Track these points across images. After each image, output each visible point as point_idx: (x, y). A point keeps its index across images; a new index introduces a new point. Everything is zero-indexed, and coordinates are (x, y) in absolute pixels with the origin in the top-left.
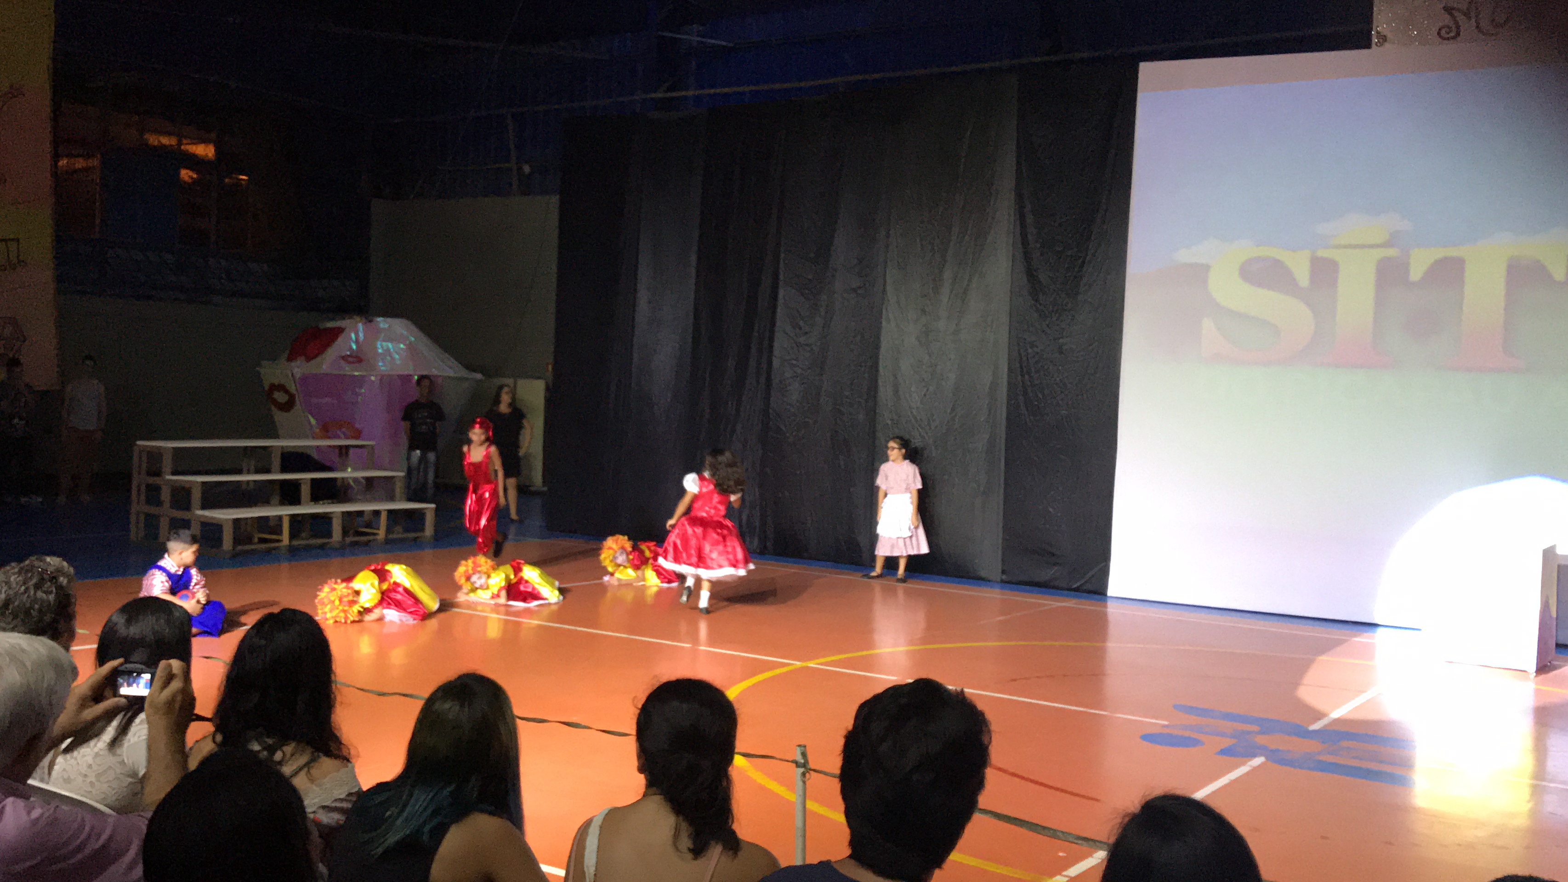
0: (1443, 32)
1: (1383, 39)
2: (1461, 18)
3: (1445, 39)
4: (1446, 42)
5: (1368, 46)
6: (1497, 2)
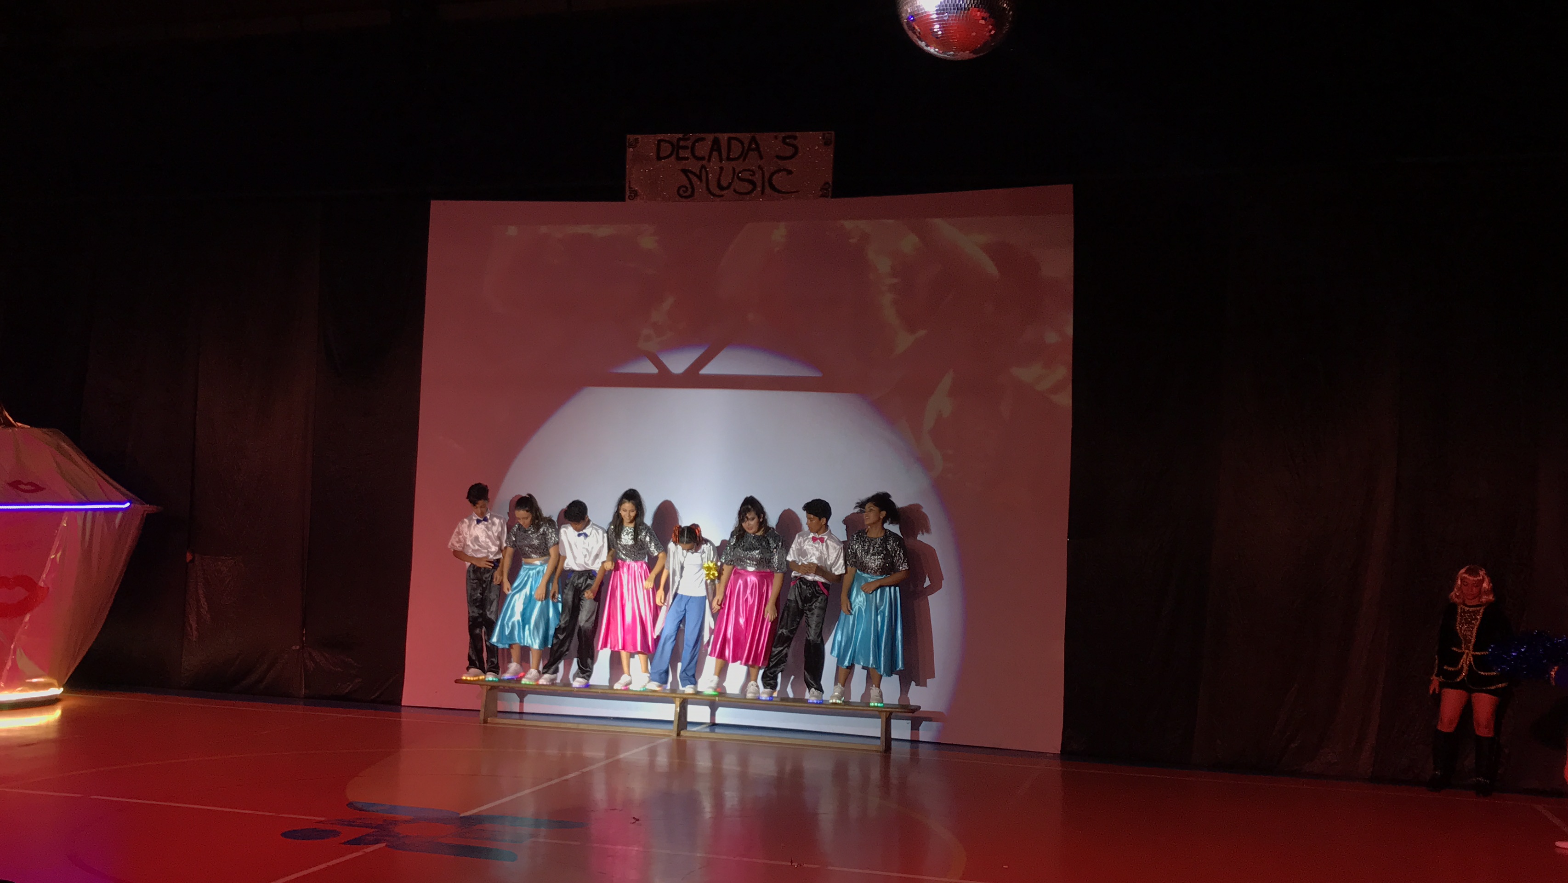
0: (681, 192)
1: (635, 195)
2: (694, 179)
3: (681, 196)
4: (684, 200)
5: (623, 200)
6: (721, 169)
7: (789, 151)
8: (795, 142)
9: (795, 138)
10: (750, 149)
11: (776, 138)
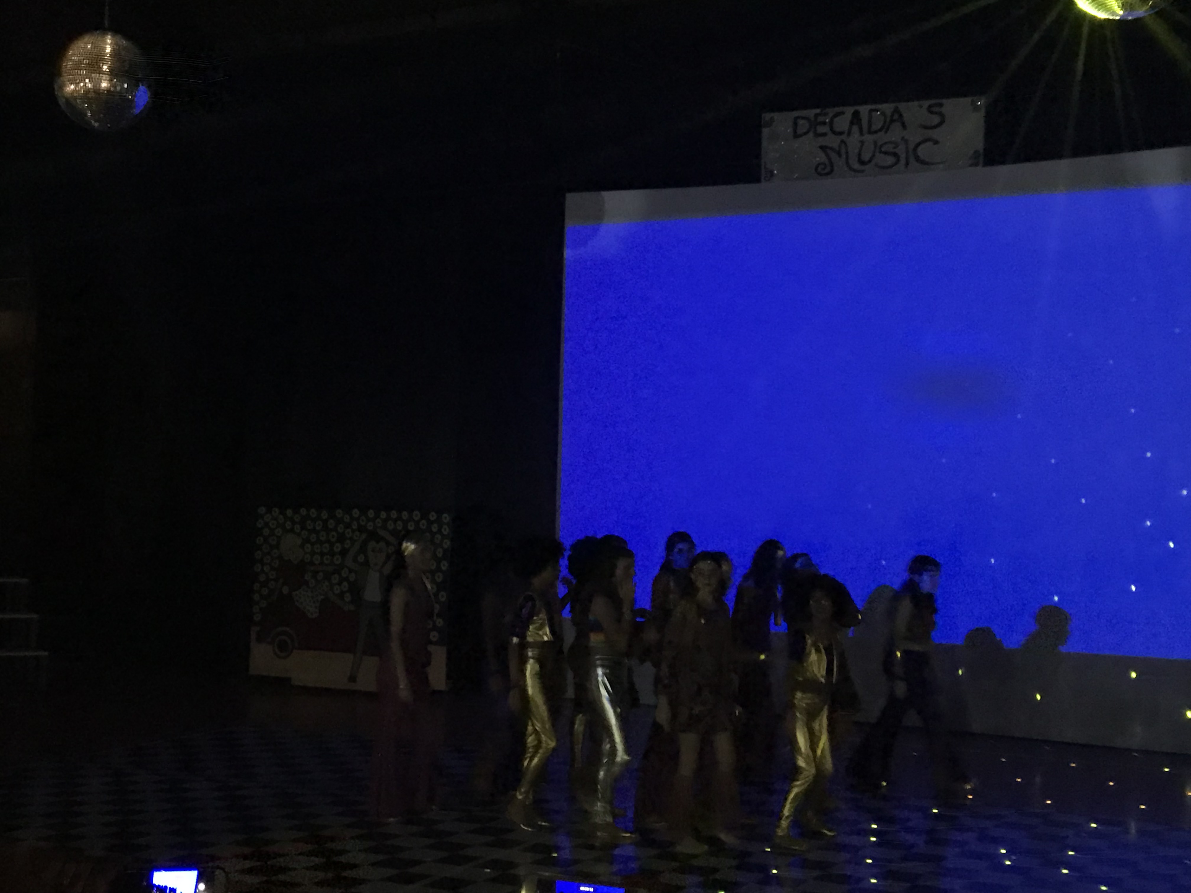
0: (819, 169)
1: (771, 175)
2: (833, 155)
3: (820, 174)
4: (822, 178)
6: (862, 143)
7: (936, 120)
8: (943, 110)
9: (941, 105)
10: (892, 121)
11: (921, 107)
